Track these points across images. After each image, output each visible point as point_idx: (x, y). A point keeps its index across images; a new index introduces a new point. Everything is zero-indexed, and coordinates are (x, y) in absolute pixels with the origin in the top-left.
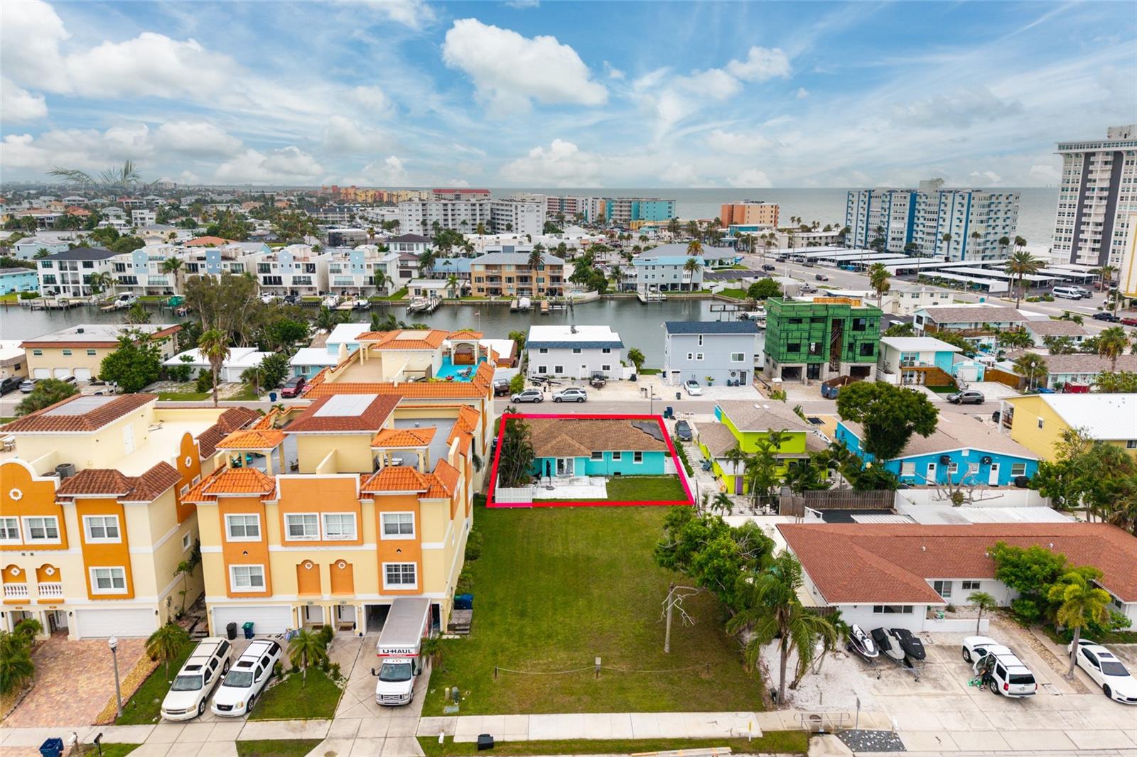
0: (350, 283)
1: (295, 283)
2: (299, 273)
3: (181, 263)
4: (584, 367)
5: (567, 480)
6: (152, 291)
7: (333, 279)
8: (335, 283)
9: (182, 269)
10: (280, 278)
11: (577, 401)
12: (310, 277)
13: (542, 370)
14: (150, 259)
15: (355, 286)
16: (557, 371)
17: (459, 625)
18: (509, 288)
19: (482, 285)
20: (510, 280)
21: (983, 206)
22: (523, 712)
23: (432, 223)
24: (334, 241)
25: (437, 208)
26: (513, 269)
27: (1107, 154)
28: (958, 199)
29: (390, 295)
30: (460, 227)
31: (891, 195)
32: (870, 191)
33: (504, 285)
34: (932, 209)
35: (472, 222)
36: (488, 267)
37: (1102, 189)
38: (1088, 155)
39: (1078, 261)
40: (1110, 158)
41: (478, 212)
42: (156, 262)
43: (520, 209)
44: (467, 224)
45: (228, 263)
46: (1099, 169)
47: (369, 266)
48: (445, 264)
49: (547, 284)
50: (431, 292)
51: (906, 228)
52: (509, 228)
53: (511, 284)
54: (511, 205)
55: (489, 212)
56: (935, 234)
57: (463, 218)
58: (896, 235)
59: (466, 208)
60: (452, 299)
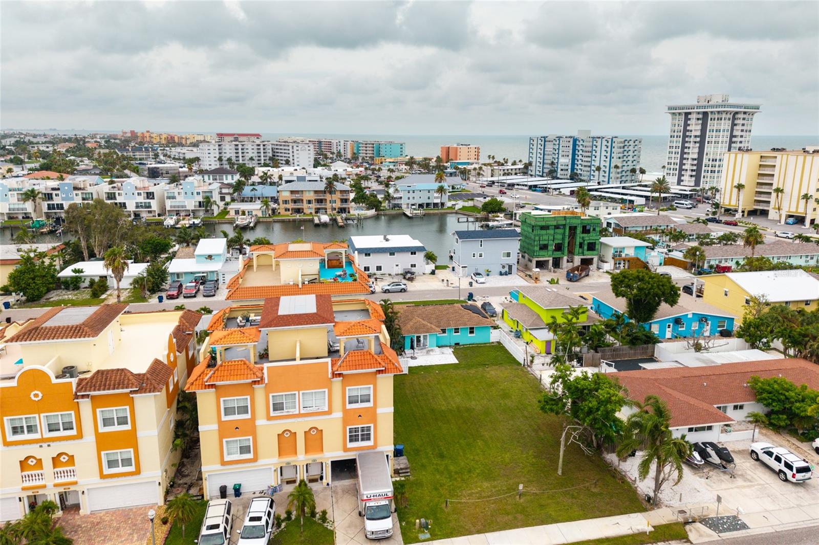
0: (182, 207)
1: (137, 207)
2: (141, 199)
3: (39, 193)
4: (397, 265)
5: (424, 351)
6: (12, 216)
7: (169, 204)
8: (171, 207)
9: (39, 198)
10: (124, 204)
11: (401, 292)
12: (149, 203)
13: (367, 269)
14: (10, 190)
15: (187, 208)
16: (377, 270)
17: (401, 469)
18: (309, 208)
19: (288, 206)
20: (309, 202)
21: (620, 148)
22: (479, 532)
23: (226, 159)
24: (153, 174)
25: (230, 147)
26: (312, 194)
27: (699, 113)
28: (605, 143)
29: (215, 214)
30: (248, 162)
31: (559, 140)
32: (544, 137)
33: (305, 205)
34: (587, 149)
35: (257, 158)
36: (292, 192)
37: (696, 136)
38: (687, 114)
39: (682, 183)
40: (700, 116)
41: (262, 151)
42: (15, 193)
43: (295, 148)
44: (254, 160)
45: (79, 192)
46: (694, 123)
47: (198, 193)
48: (252, 190)
49: (338, 205)
50: (248, 212)
51: (570, 162)
52: (287, 163)
53: (309, 205)
54: (288, 146)
55: (270, 151)
56: (590, 167)
57: (250, 155)
58: (563, 167)
59: (253, 147)
60: (265, 217)
